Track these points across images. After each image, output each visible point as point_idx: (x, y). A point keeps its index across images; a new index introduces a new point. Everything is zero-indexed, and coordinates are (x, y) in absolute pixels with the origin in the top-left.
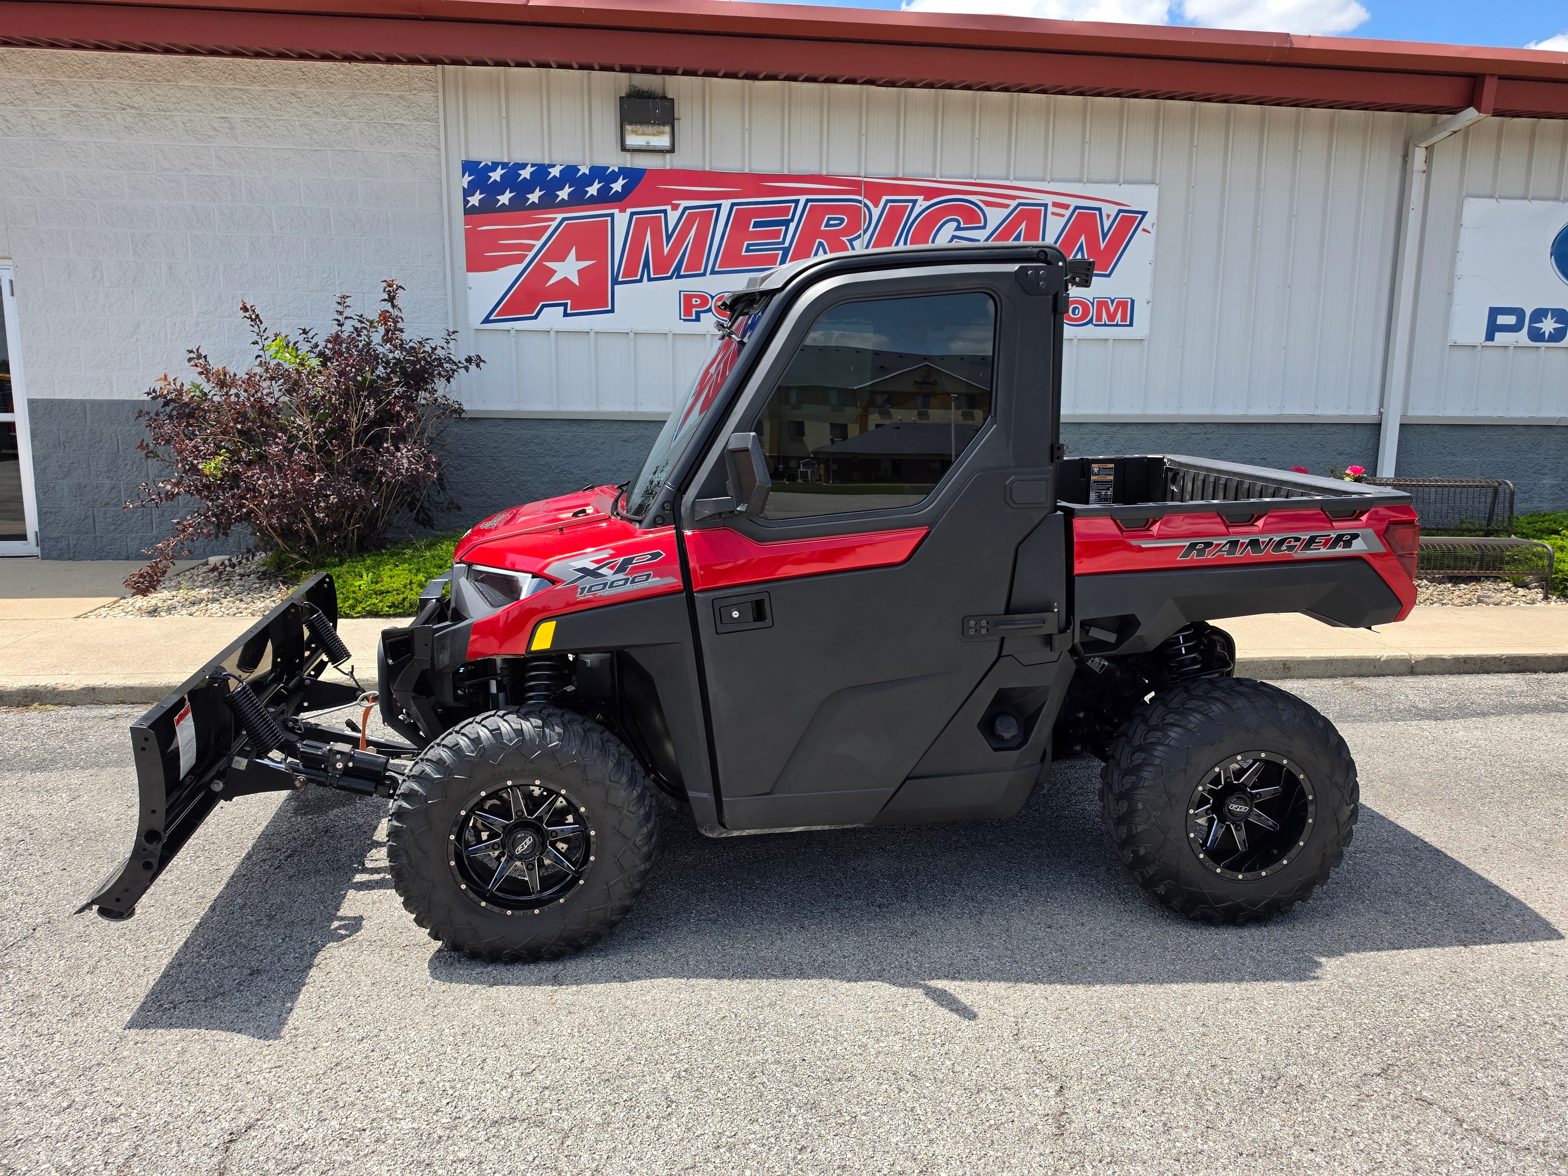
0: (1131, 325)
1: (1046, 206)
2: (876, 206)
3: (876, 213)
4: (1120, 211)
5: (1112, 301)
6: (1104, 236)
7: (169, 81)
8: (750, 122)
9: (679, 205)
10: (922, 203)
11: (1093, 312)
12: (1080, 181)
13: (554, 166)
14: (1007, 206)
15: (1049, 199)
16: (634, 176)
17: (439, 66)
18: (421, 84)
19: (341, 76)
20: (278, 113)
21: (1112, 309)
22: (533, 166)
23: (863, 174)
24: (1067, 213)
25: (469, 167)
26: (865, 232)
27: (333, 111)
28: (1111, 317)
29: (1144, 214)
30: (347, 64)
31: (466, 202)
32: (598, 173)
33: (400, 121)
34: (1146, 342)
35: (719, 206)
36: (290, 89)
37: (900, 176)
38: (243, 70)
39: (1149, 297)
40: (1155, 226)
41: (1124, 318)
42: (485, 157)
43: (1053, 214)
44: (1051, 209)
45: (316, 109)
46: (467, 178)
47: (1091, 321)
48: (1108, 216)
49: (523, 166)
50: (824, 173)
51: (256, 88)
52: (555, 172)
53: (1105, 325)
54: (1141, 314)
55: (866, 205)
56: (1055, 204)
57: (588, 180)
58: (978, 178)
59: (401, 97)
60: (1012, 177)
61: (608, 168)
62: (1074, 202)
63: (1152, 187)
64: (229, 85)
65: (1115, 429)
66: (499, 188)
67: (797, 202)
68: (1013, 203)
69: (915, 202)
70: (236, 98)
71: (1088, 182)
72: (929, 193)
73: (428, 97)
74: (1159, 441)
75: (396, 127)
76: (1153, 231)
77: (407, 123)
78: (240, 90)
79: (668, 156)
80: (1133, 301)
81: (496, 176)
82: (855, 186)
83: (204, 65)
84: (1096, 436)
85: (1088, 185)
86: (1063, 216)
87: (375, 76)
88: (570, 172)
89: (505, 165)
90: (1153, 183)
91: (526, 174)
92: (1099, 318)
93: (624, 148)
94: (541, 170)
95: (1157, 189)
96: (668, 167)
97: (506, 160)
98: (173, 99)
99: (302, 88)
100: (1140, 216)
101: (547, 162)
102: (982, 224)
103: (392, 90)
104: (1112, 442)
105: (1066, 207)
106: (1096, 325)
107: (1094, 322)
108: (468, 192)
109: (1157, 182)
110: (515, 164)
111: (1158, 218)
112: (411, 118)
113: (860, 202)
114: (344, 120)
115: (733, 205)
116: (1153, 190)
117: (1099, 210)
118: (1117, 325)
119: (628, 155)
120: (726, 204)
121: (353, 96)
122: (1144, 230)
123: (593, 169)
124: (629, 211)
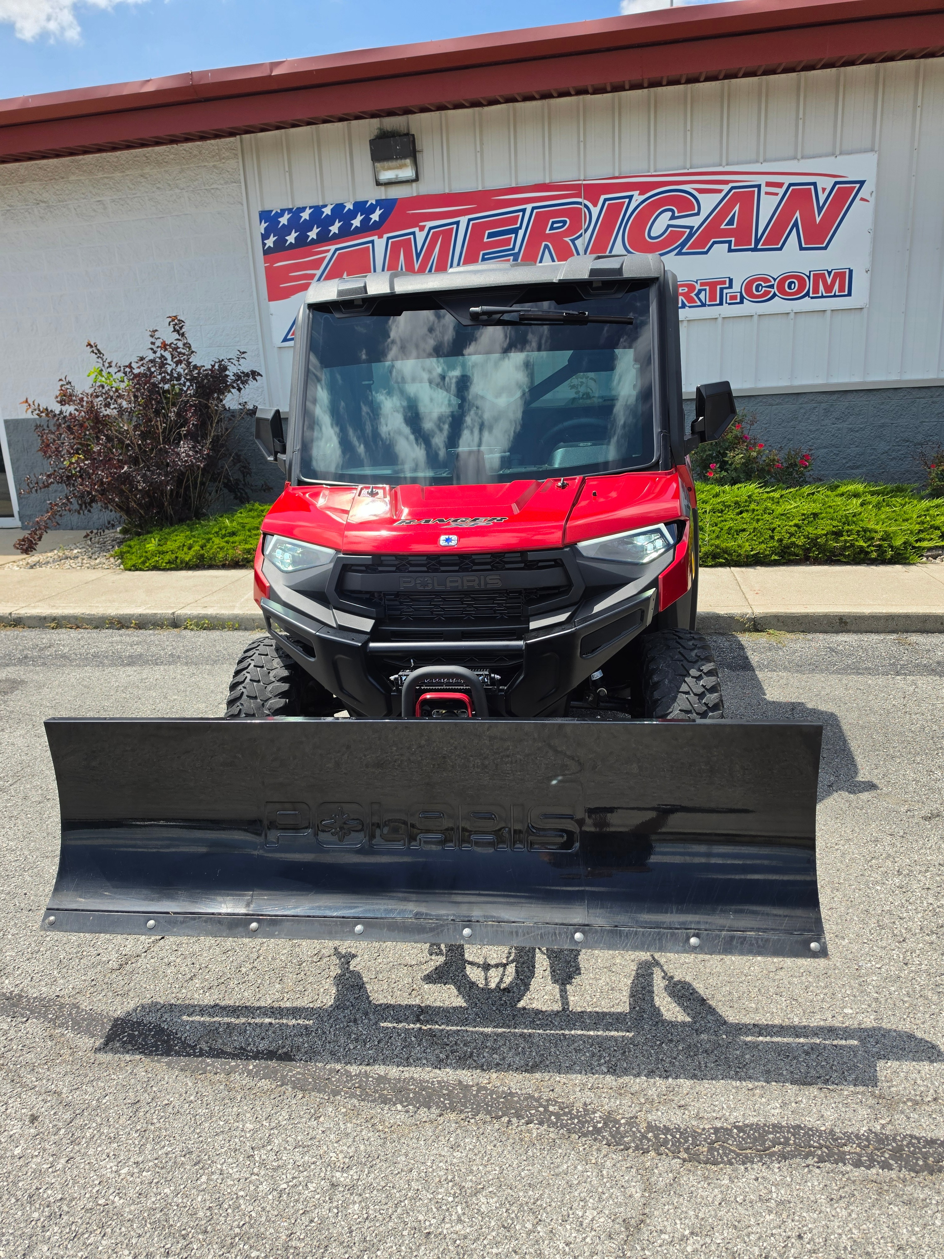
0: (849, 294)
1: (759, 187)
2: (595, 205)
3: (595, 211)
4: (836, 183)
5: (829, 273)
6: (820, 209)
7: (63, 178)
8: (482, 144)
9: (424, 226)
10: (638, 198)
11: (809, 285)
12: (795, 158)
13: (325, 206)
14: (720, 191)
15: (761, 180)
16: (387, 205)
17: (238, 137)
18: (227, 154)
19: (172, 156)
20: (134, 192)
21: (829, 281)
22: (310, 208)
23: (582, 178)
24: (781, 191)
25: (265, 215)
26: (586, 231)
27: (169, 185)
28: (829, 288)
29: (862, 183)
30: (175, 146)
31: (264, 245)
32: (361, 207)
33: (214, 186)
34: (865, 311)
35: (458, 223)
36: (140, 172)
37: (617, 175)
38: (108, 162)
39: (868, 266)
40: (874, 194)
41: (841, 289)
42: (275, 206)
43: (767, 193)
44: (764, 189)
45: (158, 185)
46: (264, 225)
47: (807, 294)
48: (824, 190)
49: (303, 209)
50: (547, 181)
51: (118, 175)
52: (327, 211)
53: (823, 297)
54: (860, 283)
55: (586, 206)
56: (768, 184)
57: (352, 215)
58: (691, 168)
59: (214, 166)
60: (724, 163)
61: (367, 202)
62: (787, 180)
63: (870, 155)
64: (100, 175)
65: (835, 397)
66: (287, 230)
67: (524, 211)
68: (726, 188)
69: (630, 197)
70: (105, 184)
71: (802, 158)
72: (643, 188)
73: (232, 163)
74: (882, 407)
75: (213, 191)
76: (872, 200)
77: (220, 187)
78: (107, 178)
79: (414, 184)
80: (851, 272)
81: (284, 220)
82: (575, 189)
83: (83, 162)
84: (815, 405)
85: (802, 161)
86: (777, 194)
87: (195, 152)
88: (338, 208)
89: (290, 210)
90: (872, 150)
91: (305, 215)
92: (816, 290)
93: (378, 184)
94: (317, 210)
95: (876, 155)
96: (415, 194)
97: (291, 207)
98: (67, 192)
99: (147, 170)
100: (858, 186)
101: (321, 204)
102: (696, 211)
103: (208, 162)
104: (832, 409)
105: (780, 185)
106: (812, 298)
107: (811, 295)
108: (265, 237)
109: (876, 148)
110: (298, 208)
111: (878, 184)
112: (222, 182)
113: (580, 203)
114: (177, 191)
115: (470, 220)
116: (873, 158)
117: (814, 184)
118: (835, 296)
119: (383, 188)
120: (463, 220)
121: (182, 171)
122: (862, 199)
123: (356, 204)
124: (386, 236)
